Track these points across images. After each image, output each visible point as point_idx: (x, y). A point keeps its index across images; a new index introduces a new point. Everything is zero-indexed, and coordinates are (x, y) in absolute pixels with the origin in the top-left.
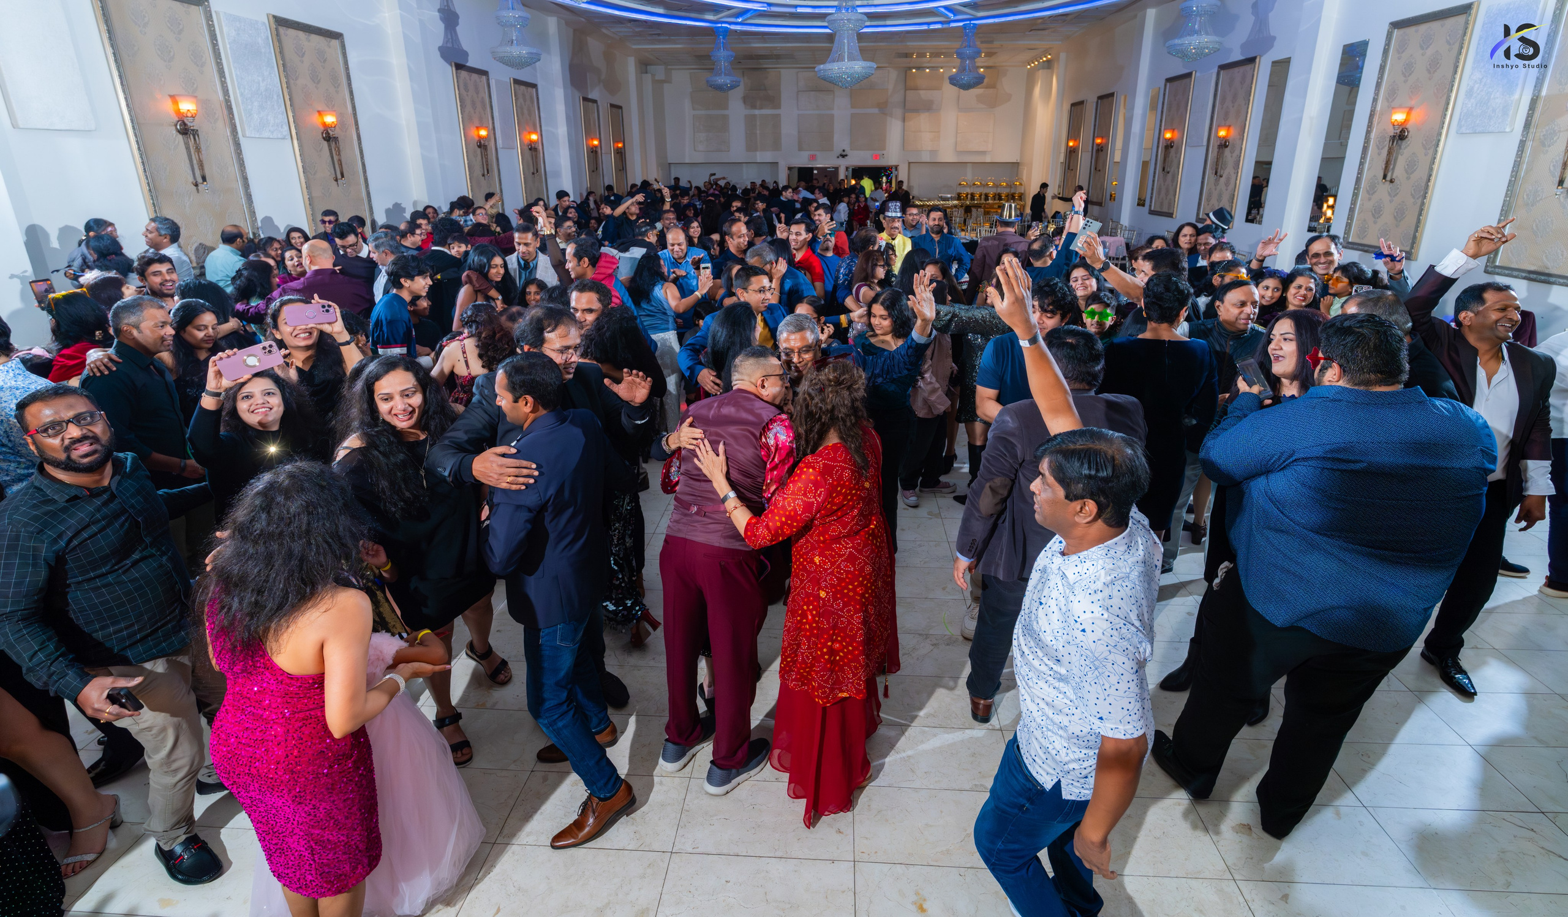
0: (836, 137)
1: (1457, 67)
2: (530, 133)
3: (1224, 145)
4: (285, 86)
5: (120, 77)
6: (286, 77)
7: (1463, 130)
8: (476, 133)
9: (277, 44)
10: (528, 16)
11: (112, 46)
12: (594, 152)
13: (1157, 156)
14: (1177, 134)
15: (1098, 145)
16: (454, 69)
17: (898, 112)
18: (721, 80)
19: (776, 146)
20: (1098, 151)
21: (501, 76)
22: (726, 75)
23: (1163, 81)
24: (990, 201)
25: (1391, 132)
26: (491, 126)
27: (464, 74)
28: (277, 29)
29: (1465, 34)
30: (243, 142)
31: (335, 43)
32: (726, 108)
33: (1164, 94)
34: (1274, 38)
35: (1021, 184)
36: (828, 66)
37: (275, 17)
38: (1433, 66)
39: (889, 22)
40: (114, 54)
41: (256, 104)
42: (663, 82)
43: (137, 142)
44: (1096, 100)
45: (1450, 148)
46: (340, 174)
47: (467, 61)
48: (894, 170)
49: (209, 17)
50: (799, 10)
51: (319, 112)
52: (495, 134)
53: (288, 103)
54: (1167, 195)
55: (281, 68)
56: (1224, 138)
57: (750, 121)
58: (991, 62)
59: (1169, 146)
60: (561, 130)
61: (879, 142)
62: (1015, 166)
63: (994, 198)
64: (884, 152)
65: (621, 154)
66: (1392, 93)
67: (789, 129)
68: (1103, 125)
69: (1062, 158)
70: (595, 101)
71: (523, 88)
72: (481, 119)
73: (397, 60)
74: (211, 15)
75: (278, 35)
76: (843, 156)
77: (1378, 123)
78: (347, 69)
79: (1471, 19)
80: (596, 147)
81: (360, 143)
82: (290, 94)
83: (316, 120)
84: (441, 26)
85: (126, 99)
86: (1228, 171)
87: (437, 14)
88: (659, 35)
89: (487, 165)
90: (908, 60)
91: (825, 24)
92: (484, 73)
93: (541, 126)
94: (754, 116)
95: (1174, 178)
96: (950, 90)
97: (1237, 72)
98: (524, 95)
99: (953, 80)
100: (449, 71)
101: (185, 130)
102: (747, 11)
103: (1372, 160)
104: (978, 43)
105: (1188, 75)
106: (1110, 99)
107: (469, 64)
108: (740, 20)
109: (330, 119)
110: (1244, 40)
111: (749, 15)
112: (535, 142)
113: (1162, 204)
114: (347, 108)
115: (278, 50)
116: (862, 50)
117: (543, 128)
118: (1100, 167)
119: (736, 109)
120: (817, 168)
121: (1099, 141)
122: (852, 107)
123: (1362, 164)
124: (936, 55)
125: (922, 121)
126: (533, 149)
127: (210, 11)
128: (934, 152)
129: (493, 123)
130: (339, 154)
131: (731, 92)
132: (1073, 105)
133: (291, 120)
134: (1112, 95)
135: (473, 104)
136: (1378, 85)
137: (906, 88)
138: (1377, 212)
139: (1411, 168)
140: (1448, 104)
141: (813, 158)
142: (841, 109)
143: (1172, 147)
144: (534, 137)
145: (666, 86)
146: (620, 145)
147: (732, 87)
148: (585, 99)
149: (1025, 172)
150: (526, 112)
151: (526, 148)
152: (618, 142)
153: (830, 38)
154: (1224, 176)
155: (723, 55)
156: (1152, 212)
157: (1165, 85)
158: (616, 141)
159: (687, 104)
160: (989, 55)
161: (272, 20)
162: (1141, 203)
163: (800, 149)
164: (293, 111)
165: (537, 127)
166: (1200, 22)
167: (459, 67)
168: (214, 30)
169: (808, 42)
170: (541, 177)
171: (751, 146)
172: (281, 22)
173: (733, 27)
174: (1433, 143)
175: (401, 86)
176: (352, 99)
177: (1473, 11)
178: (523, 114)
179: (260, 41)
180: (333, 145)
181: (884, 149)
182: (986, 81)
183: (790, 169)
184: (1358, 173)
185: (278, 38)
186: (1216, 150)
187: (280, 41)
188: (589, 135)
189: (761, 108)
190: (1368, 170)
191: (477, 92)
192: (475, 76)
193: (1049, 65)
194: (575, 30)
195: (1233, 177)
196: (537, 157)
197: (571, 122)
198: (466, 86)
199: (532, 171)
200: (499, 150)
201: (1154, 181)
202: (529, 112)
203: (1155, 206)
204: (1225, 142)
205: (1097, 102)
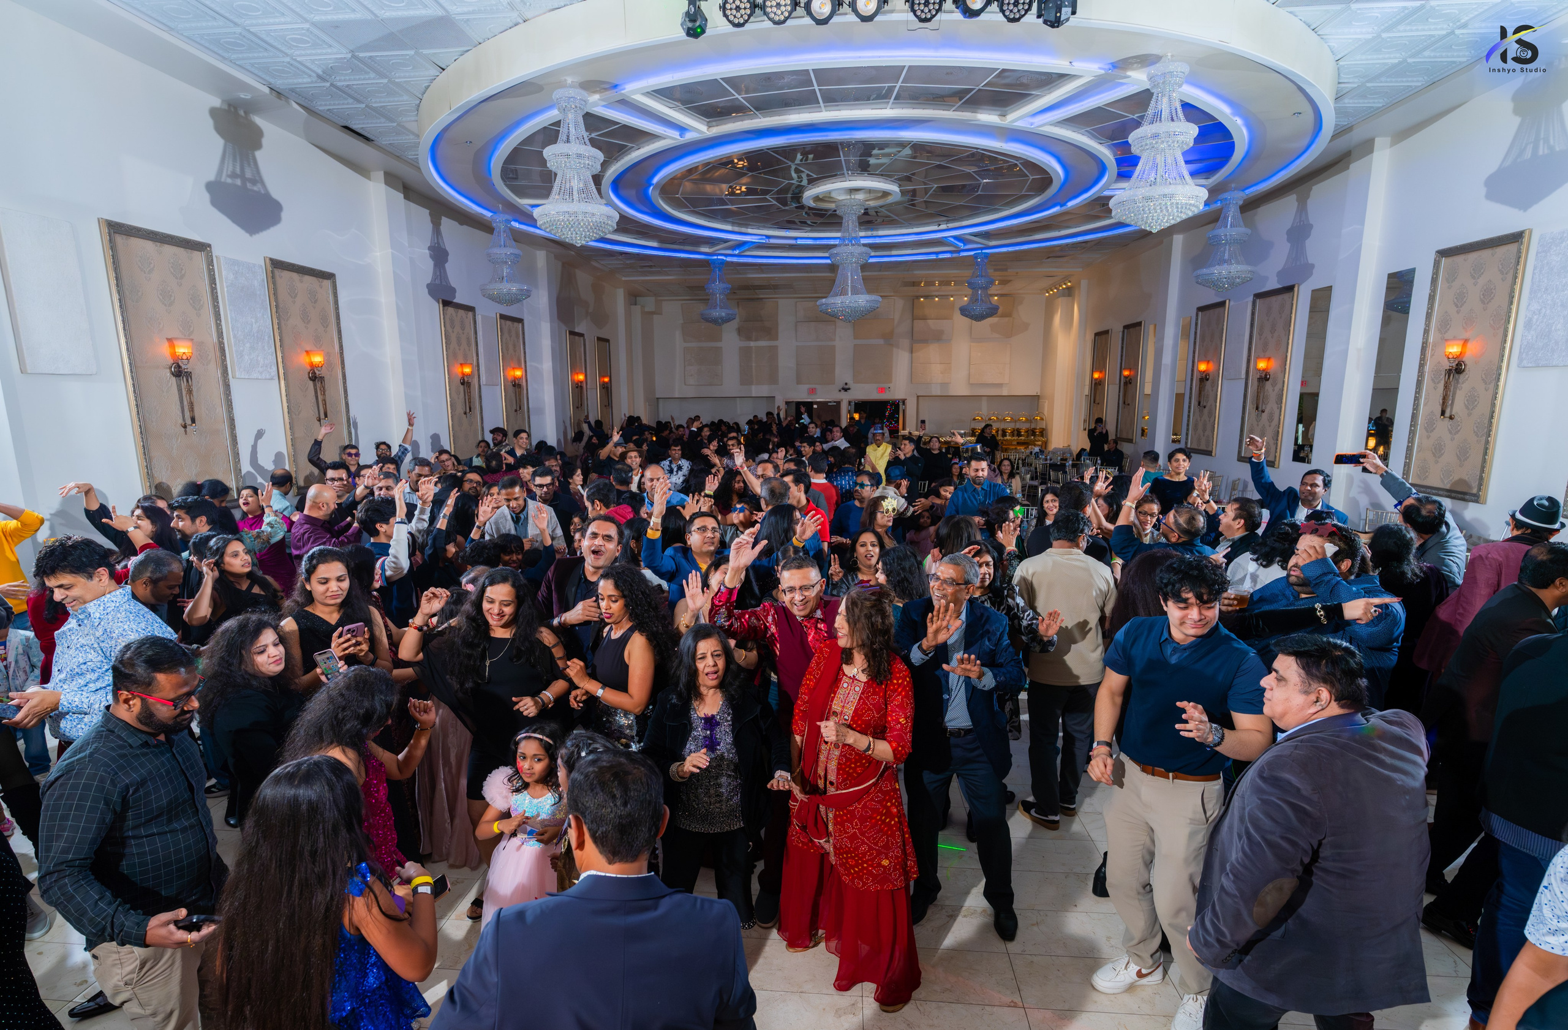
0: (838, 370)
1: (1513, 297)
2: (513, 369)
3: (1264, 378)
4: (276, 327)
5: (123, 321)
6: (278, 318)
7: (1525, 363)
8: (460, 370)
9: (271, 286)
10: (517, 251)
11: (119, 292)
12: (579, 387)
13: (1191, 389)
14: (1212, 367)
15: (1126, 377)
16: (441, 305)
17: (906, 342)
18: (718, 313)
19: (773, 379)
20: (1126, 384)
21: (487, 312)
22: (721, 308)
23: (1195, 311)
24: (1008, 438)
25: (1447, 365)
26: (475, 363)
27: (450, 310)
28: (272, 272)
29: (1518, 263)
30: (233, 383)
31: (327, 283)
32: (720, 340)
33: (1196, 324)
34: (1313, 266)
35: (1042, 419)
36: (830, 300)
37: (271, 260)
38: (1487, 295)
39: (894, 252)
40: (120, 300)
41: (248, 345)
42: (653, 313)
43: (134, 385)
44: (1122, 329)
45: (1512, 382)
46: (323, 415)
47: (455, 298)
48: (901, 404)
49: (210, 263)
50: (799, 242)
51: (307, 352)
52: (478, 370)
53: (278, 344)
54: (1204, 430)
55: (274, 310)
56: (1264, 370)
57: (745, 353)
58: (1006, 289)
59: (1204, 378)
60: (546, 365)
61: (885, 374)
62: (1035, 400)
63: (1012, 434)
64: (889, 385)
65: (607, 389)
66: (1444, 325)
67: (786, 362)
68: (1131, 356)
69: (1087, 391)
70: (581, 335)
71: (509, 323)
72: (465, 357)
73: (385, 298)
74: (212, 260)
75: (273, 277)
76: (846, 390)
77: (1432, 355)
78: (337, 308)
79: (1524, 248)
80: (581, 382)
81: (345, 383)
82: (280, 335)
83: (303, 360)
84: (430, 264)
85: (127, 343)
86: (1270, 405)
87: (427, 251)
88: (651, 266)
89: (470, 402)
90: (915, 288)
91: (826, 255)
92: (471, 309)
93: (525, 362)
94: (749, 348)
95: (1211, 414)
96: (961, 322)
97: (1275, 301)
98: (510, 331)
99: (964, 311)
100: (436, 307)
101: (179, 372)
102: (744, 243)
103: (1427, 395)
104: (991, 271)
105: (1222, 304)
106: (1138, 328)
107: (455, 301)
108: (737, 252)
109: (317, 359)
110: (1280, 268)
111: (746, 247)
112: (520, 378)
113: (1199, 441)
114: (333, 347)
115: (272, 292)
116: (865, 279)
117: (528, 364)
118: (1129, 400)
119: (730, 341)
120: (817, 403)
121: (1126, 373)
122: (855, 338)
123: (1417, 399)
124: (945, 283)
125: (932, 353)
126: (517, 387)
127: (212, 256)
128: (944, 385)
129: (478, 359)
130: (324, 394)
131: (725, 326)
132: (1096, 334)
133: (280, 360)
134: (1139, 324)
135: (458, 339)
136: (1429, 316)
137: (914, 318)
138: (1438, 450)
139: (1472, 401)
140: (1506, 336)
141: (812, 391)
142: (843, 341)
143: (1207, 380)
144: (518, 373)
145: (655, 316)
146: (606, 380)
147: (727, 320)
148: (572, 333)
149: (1046, 405)
150: (511, 349)
151: (509, 384)
152: (604, 377)
153: (833, 268)
154: (1267, 411)
155: (718, 288)
157: (1197, 315)
158: (602, 376)
159: (678, 335)
160: (1004, 282)
161: (268, 261)
163: (799, 382)
164: (282, 352)
165: (521, 363)
166: (1230, 250)
167: (446, 303)
168: (214, 274)
169: (807, 272)
170: (524, 415)
171: (746, 378)
172: (277, 265)
173: (729, 259)
174: (1494, 377)
175: (388, 324)
176: (340, 338)
177: (1525, 240)
178: (507, 349)
179: (256, 283)
180: (318, 385)
181: (890, 382)
182: (1000, 311)
183: (787, 403)
184: (1414, 410)
185: (272, 280)
186: (1256, 383)
187: (274, 283)
188: (574, 370)
189: (756, 340)
190: (1425, 405)
191: (463, 328)
192: (461, 312)
193: (1069, 292)
194: (563, 264)
195: (1277, 412)
196: (520, 393)
197: (556, 356)
198: (452, 322)
199: (515, 408)
200: (482, 387)
201: (1189, 416)
202: (514, 346)
203: (1191, 444)
204: (1266, 375)
205: (1123, 332)
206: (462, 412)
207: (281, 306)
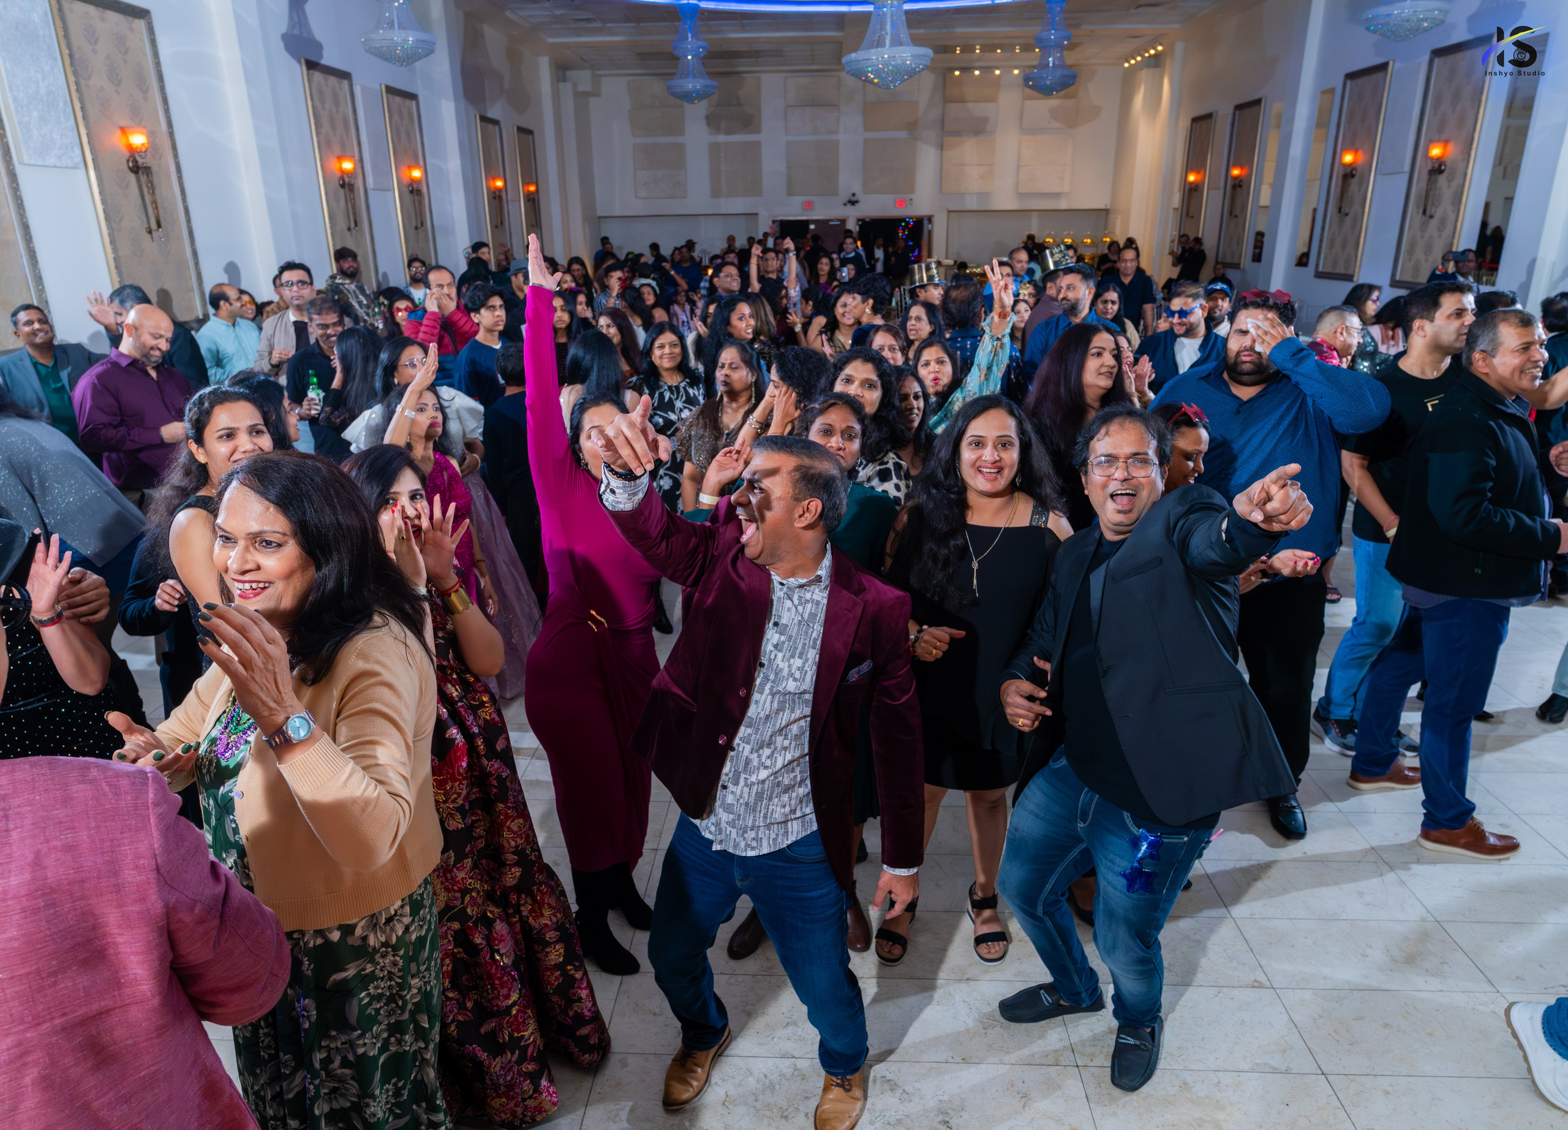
0: (843, 176)
2: (410, 167)
3: (1437, 169)
4: (73, 89)
6: (75, 73)
8: (337, 166)
9: (59, 24)
13: (1329, 190)
14: (1361, 157)
15: (1236, 178)
16: (304, 67)
17: (933, 135)
19: (755, 189)
20: (1234, 187)
21: (368, 81)
23: (1341, 79)
26: (357, 156)
27: (317, 76)
30: (19, 170)
31: (140, 24)
32: (682, 132)
33: (1343, 97)
36: (861, 55)
41: (35, 114)
42: (589, 94)
44: (1231, 110)
46: (155, 224)
47: (321, 56)
48: (926, 222)
51: (123, 129)
52: (363, 168)
53: (78, 109)
54: (1344, 248)
55: (67, 61)
56: (1438, 158)
57: (716, 151)
59: (1349, 174)
60: (454, 165)
61: (905, 181)
62: (1104, 213)
64: (912, 196)
65: (532, 200)
67: (773, 164)
68: (1244, 145)
69: (1176, 200)
70: (496, 122)
71: (398, 100)
72: (343, 146)
73: (226, 51)
76: (853, 203)
78: (158, 64)
80: (499, 190)
81: (180, 178)
82: (81, 101)
83: (116, 141)
84: (284, 3)
86: (1443, 209)
89: (354, 214)
90: (949, 56)
92: (347, 76)
93: (424, 158)
94: (723, 144)
95: (1355, 224)
97: (1461, 58)
98: (400, 112)
100: (298, 71)
105: (1383, 67)
106: (1254, 108)
107: (323, 62)
109: (137, 140)
110: (1473, 11)
112: (418, 181)
113: (1335, 263)
114: (159, 124)
115: (61, 33)
117: (428, 161)
118: (1237, 212)
119: (696, 134)
120: (812, 221)
121: (1236, 172)
124: (989, 48)
125: (968, 151)
126: (414, 192)
128: (984, 195)
129: (361, 152)
130: (153, 194)
131: (690, 108)
132: (1195, 120)
133: (83, 136)
134: (1258, 102)
135: (332, 121)
137: (946, 100)
141: (809, 205)
142: (849, 133)
143: (1353, 176)
144: (417, 174)
145: (593, 100)
146: (532, 188)
147: (705, 95)
148: (484, 119)
150: (403, 135)
151: (406, 191)
152: (529, 184)
154: (1437, 216)
156: (1319, 275)
157: (1345, 84)
158: (526, 183)
159: (624, 128)
162: (1302, 261)
163: (791, 193)
164: (87, 126)
165: (419, 159)
167: (312, 65)
170: (425, 231)
171: (719, 190)
176: (167, 111)
178: (399, 140)
179: (36, 17)
180: (143, 179)
181: (912, 191)
183: (774, 222)
186: (1425, 176)
187: (63, 20)
188: (491, 175)
189: (732, 133)
191: (337, 104)
192: (333, 80)
193: (1156, 62)
194: (467, 15)
195: (1452, 217)
196: (421, 203)
197: (466, 152)
198: (321, 94)
199: (414, 224)
200: (370, 192)
201: (1323, 228)
202: (408, 134)
203: (1324, 266)
204: (1440, 165)
205: (1234, 115)
206: (344, 226)
207: (77, 56)
